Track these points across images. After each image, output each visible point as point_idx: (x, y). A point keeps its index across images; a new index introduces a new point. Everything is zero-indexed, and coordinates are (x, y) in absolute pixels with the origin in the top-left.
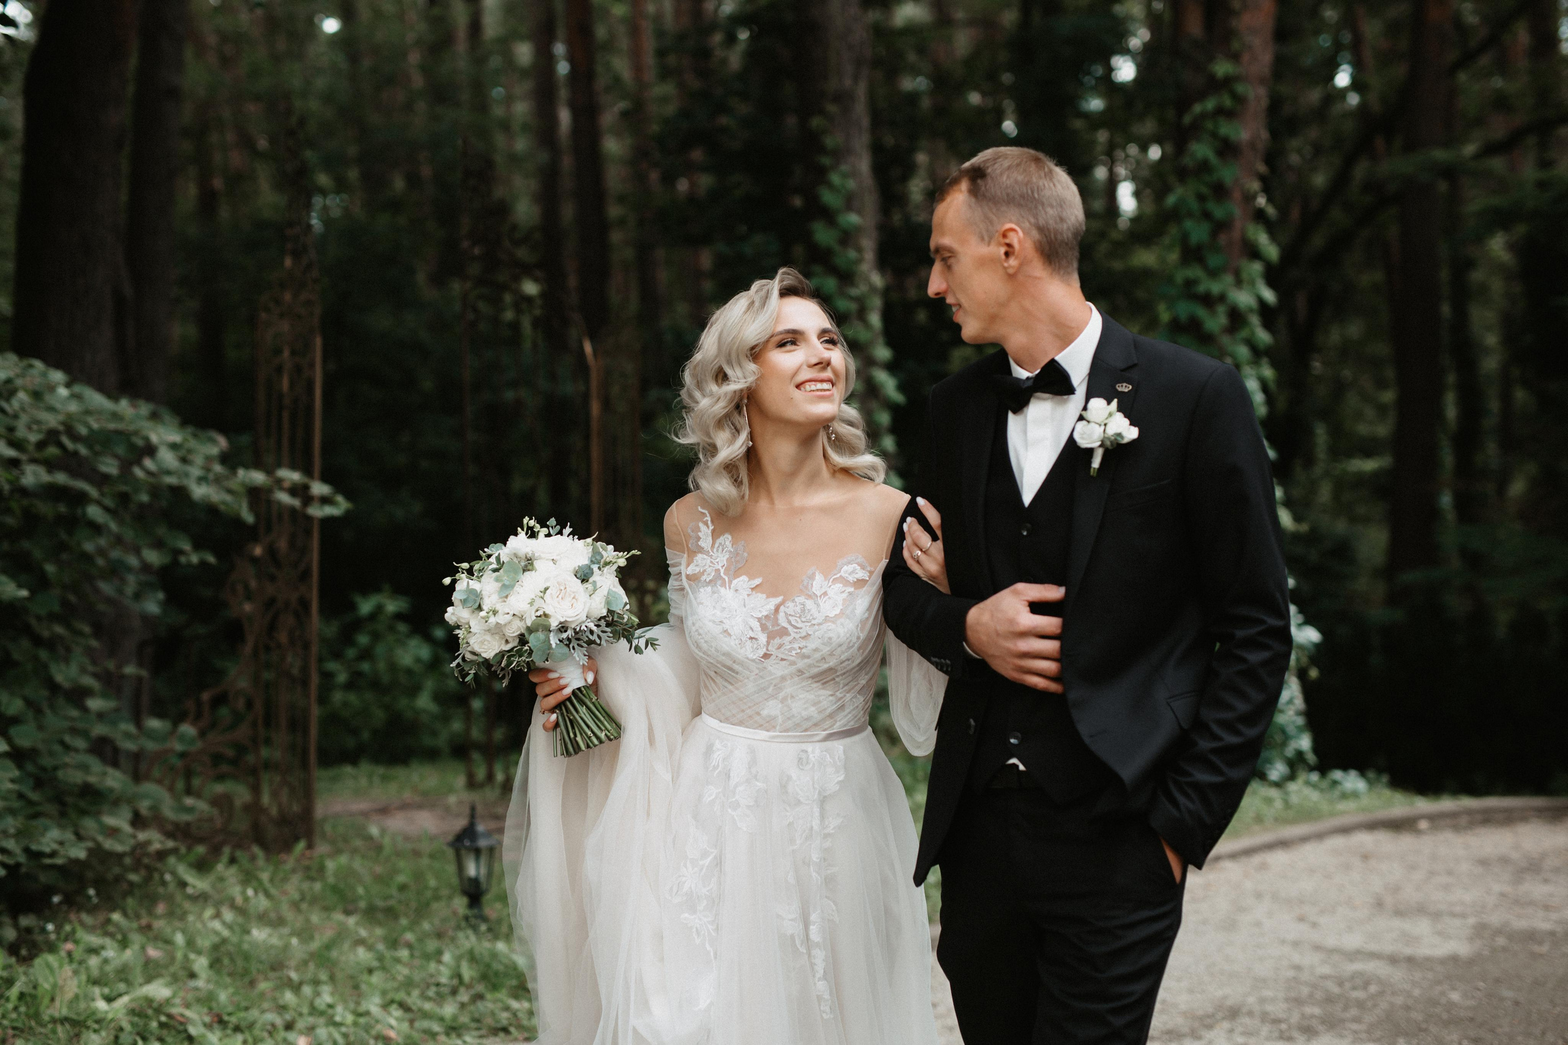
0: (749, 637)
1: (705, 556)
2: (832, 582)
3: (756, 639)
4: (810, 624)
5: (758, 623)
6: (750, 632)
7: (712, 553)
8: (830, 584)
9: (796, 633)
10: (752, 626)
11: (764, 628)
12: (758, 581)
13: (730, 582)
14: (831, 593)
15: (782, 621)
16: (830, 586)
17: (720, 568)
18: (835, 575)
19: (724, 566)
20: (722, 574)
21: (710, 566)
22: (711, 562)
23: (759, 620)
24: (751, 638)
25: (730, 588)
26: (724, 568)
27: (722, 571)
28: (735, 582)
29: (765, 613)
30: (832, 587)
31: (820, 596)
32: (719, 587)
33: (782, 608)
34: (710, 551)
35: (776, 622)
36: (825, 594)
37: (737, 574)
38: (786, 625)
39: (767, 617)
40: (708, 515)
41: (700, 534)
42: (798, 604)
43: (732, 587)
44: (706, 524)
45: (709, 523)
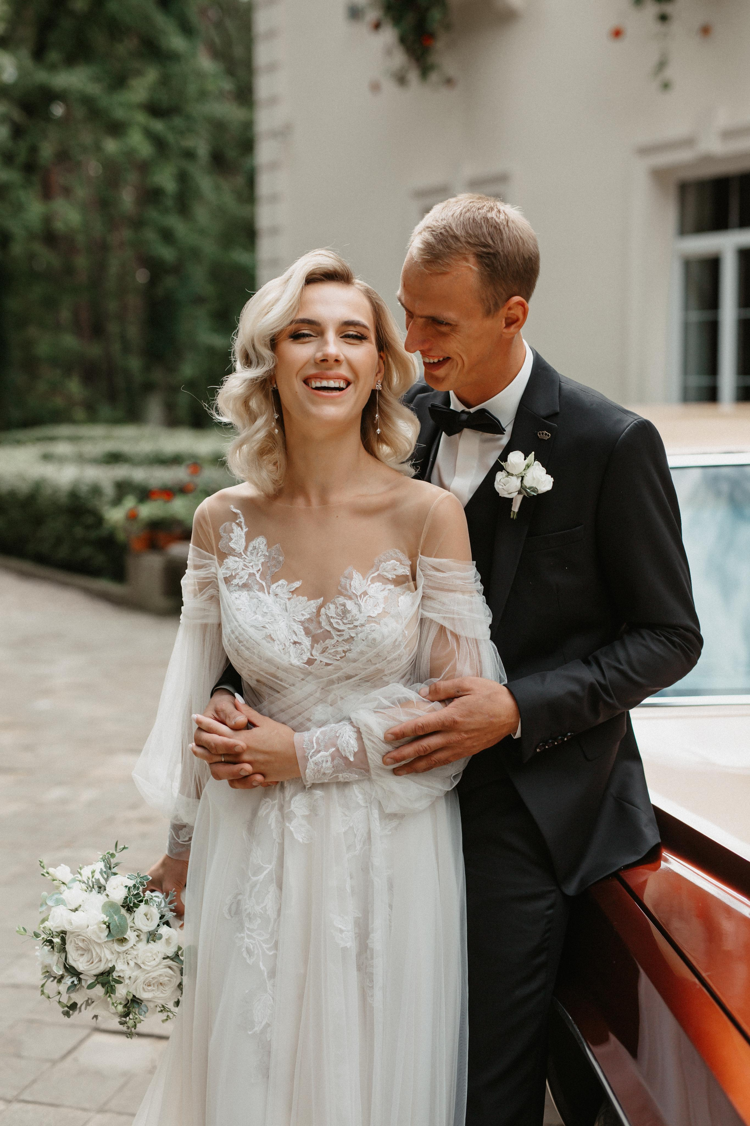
0: (292, 641)
1: (237, 559)
2: (371, 580)
3: (300, 643)
4: (351, 626)
5: (302, 627)
6: (294, 636)
7: (244, 556)
8: (370, 582)
9: (339, 636)
10: (296, 630)
11: (307, 632)
12: (297, 584)
13: (269, 587)
14: (369, 591)
15: (325, 623)
16: (370, 585)
17: (256, 573)
18: (373, 573)
19: (259, 570)
20: (258, 578)
21: (243, 569)
22: (245, 565)
23: (302, 623)
24: (295, 643)
25: (269, 593)
26: (260, 572)
27: (258, 576)
28: (274, 586)
29: (308, 616)
30: (371, 586)
31: (360, 596)
32: (256, 591)
33: (323, 610)
34: (243, 554)
35: (318, 624)
36: (365, 593)
37: (275, 578)
38: (328, 628)
39: (310, 620)
40: (241, 516)
41: (231, 534)
42: (338, 605)
43: (271, 591)
44: (239, 525)
45: (243, 524)
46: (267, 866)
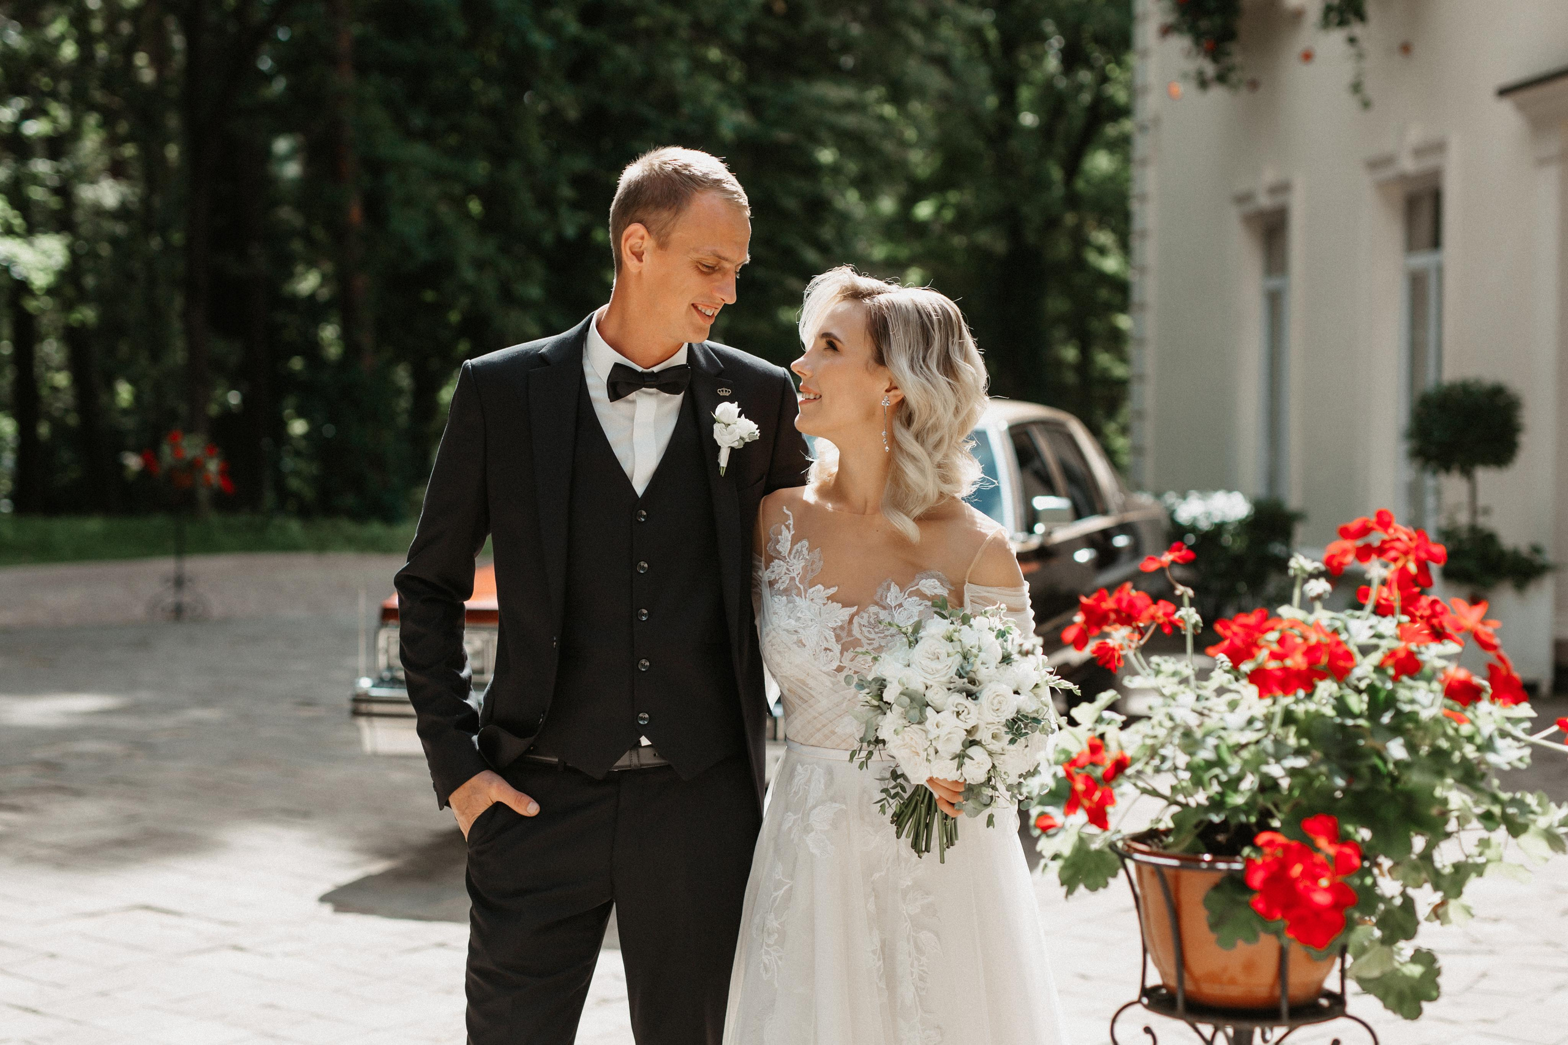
0: (823, 648)
1: (782, 563)
2: (908, 594)
3: (830, 650)
4: (882, 635)
5: (833, 634)
6: (825, 642)
7: (788, 560)
8: (906, 596)
9: (869, 644)
10: (827, 636)
11: (838, 638)
12: (833, 591)
13: (806, 591)
14: (905, 604)
15: (856, 632)
16: (906, 598)
17: (796, 576)
18: (912, 587)
19: (799, 574)
20: (797, 583)
21: (786, 573)
22: (788, 569)
23: (834, 629)
24: (826, 649)
25: (806, 598)
26: (799, 576)
27: (797, 579)
28: (811, 590)
29: (840, 624)
30: (908, 599)
31: (895, 607)
32: (794, 596)
33: (856, 618)
34: (787, 557)
35: (850, 633)
36: (900, 605)
37: (812, 584)
38: (859, 636)
39: (842, 628)
40: (791, 518)
41: (779, 537)
42: (871, 614)
43: (807, 595)
44: (788, 527)
45: (791, 526)
46: (788, 881)
